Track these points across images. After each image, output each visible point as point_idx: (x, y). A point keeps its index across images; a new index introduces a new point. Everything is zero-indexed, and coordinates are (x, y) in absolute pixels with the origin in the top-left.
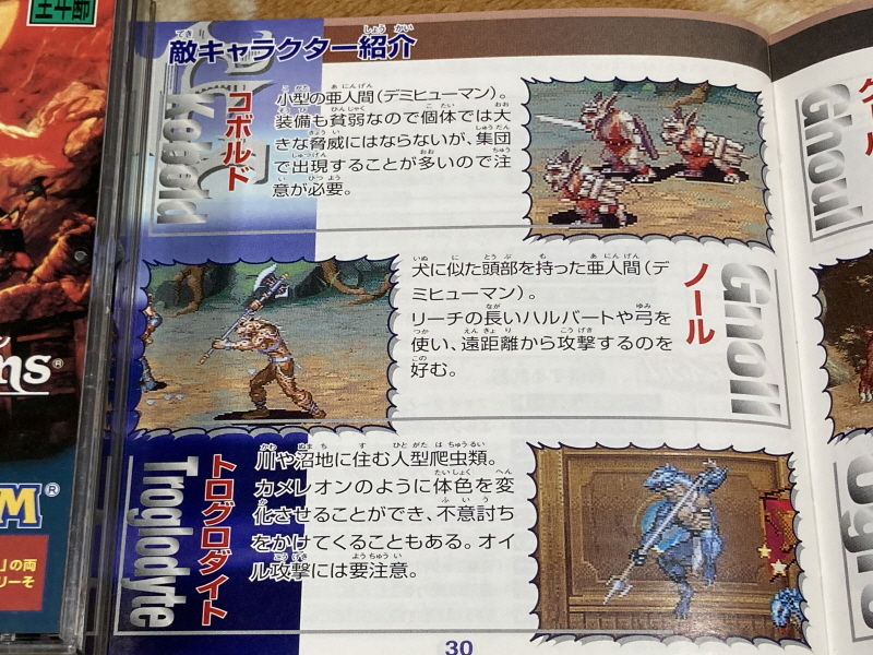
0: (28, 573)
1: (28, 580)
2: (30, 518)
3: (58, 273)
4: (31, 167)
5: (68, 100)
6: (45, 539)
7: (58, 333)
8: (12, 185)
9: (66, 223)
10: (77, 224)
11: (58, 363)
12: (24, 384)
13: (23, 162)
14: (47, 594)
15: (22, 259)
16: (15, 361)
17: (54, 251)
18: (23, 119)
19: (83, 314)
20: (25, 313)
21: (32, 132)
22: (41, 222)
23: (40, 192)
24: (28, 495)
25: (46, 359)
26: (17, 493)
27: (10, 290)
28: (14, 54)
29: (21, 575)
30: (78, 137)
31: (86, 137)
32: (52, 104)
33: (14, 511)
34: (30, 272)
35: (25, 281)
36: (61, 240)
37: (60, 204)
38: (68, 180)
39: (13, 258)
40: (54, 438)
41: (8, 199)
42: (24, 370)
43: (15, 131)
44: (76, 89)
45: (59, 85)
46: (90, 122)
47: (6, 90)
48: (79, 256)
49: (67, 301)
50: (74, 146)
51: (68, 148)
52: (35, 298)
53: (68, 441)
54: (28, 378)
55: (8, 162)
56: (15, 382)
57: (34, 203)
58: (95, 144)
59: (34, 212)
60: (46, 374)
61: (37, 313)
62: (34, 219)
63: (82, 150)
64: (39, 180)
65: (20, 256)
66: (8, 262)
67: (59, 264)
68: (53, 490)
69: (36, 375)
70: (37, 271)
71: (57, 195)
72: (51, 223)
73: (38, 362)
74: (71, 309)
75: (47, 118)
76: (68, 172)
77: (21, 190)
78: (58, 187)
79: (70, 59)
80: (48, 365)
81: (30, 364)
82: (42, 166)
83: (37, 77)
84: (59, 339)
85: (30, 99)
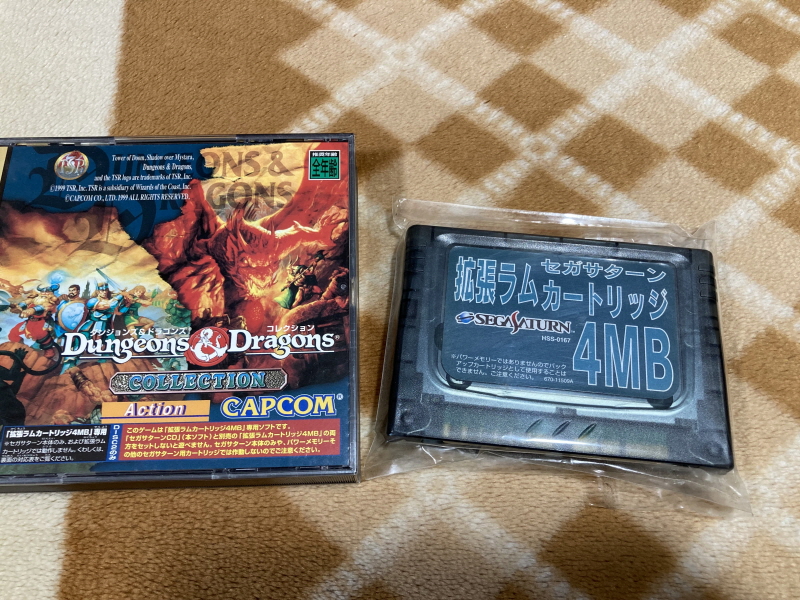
0: (332, 436)
1: (333, 440)
2: (331, 410)
3: (334, 295)
4: (317, 245)
5: (331, 214)
6: (338, 420)
7: (336, 323)
8: (309, 254)
9: (335, 272)
10: (340, 272)
11: (337, 337)
12: (322, 347)
13: (313, 243)
14: (342, 447)
15: (316, 289)
16: (317, 337)
17: (331, 284)
18: (311, 223)
19: (347, 313)
20: (320, 314)
21: (316, 229)
22: (324, 272)
23: (322, 257)
24: (329, 399)
25: (332, 335)
26: (324, 399)
27: (312, 303)
28: (304, 193)
29: (329, 438)
30: (337, 231)
31: (340, 231)
32: (324, 216)
33: (323, 407)
34: (321, 295)
35: (319, 299)
36: (334, 279)
37: (332, 263)
38: (334, 251)
39: (312, 288)
40: (339, 372)
41: (307, 261)
42: (322, 341)
43: (307, 229)
44: (334, 209)
45: (327, 207)
46: (342, 224)
47: (302, 210)
48: (343, 287)
49: (338, 308)
50: (335, 236)
51: (333, 237)
52: (323, 307)
53: (346, 374)
54: (324, 344)
55: (306, 244)
56: (318, 346)
57: (319, 263)
58: (346, 235)
59: (320, 267)
60: (332, 342)
61: (326, 314)
62: (320, 270)
63: (339, 238)
64: (321, 252)
65: (315, 287)
66: (311, 290)
67: (334, 290)
68: (340, 397)
69: (328, 343)
70: (324, 294)
71: (329, 259)
72: (328, 271)
73: (329, 337)
74: (341, 311)
75: (322, 223)
76: (334, 248)
77: (313, 256)
78: (330, 255)
79: (330, 196)
80: (333, 338)
81: (325, 338)
82: (322, 245)
83: (316, 204)
84: (337, 325)
85: (314, 214)
